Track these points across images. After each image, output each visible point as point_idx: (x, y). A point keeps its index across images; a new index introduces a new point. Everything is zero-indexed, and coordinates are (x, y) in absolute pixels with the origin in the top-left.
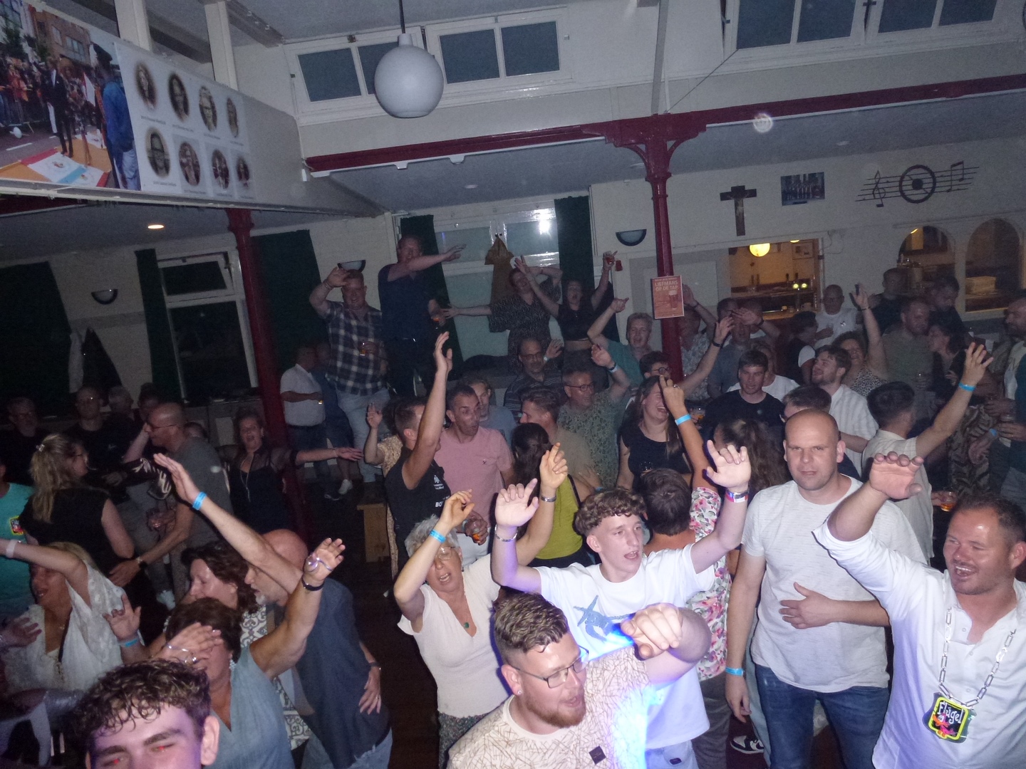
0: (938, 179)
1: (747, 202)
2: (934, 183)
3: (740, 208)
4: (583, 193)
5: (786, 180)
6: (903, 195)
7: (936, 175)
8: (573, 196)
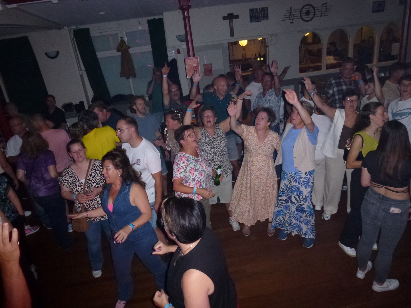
0: (316, 11)
1: (234, 21)
3: (231, 24)
4: (160, 17)
5: (252, 10)
6: (302, 18)
8: (156, 18)
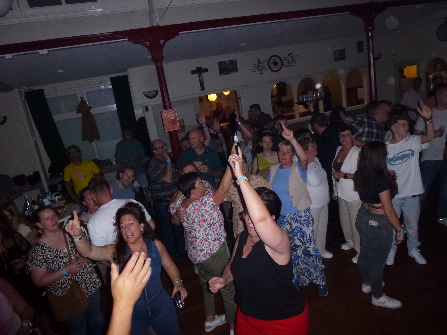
0: (283, 61)
1: (204, 74)
2: (282, 62)
3: (201, 78)
4: (125, 74)
5: (220, 63)
6: (270, 69)
7: (282, 59)
8: (119, 76)
